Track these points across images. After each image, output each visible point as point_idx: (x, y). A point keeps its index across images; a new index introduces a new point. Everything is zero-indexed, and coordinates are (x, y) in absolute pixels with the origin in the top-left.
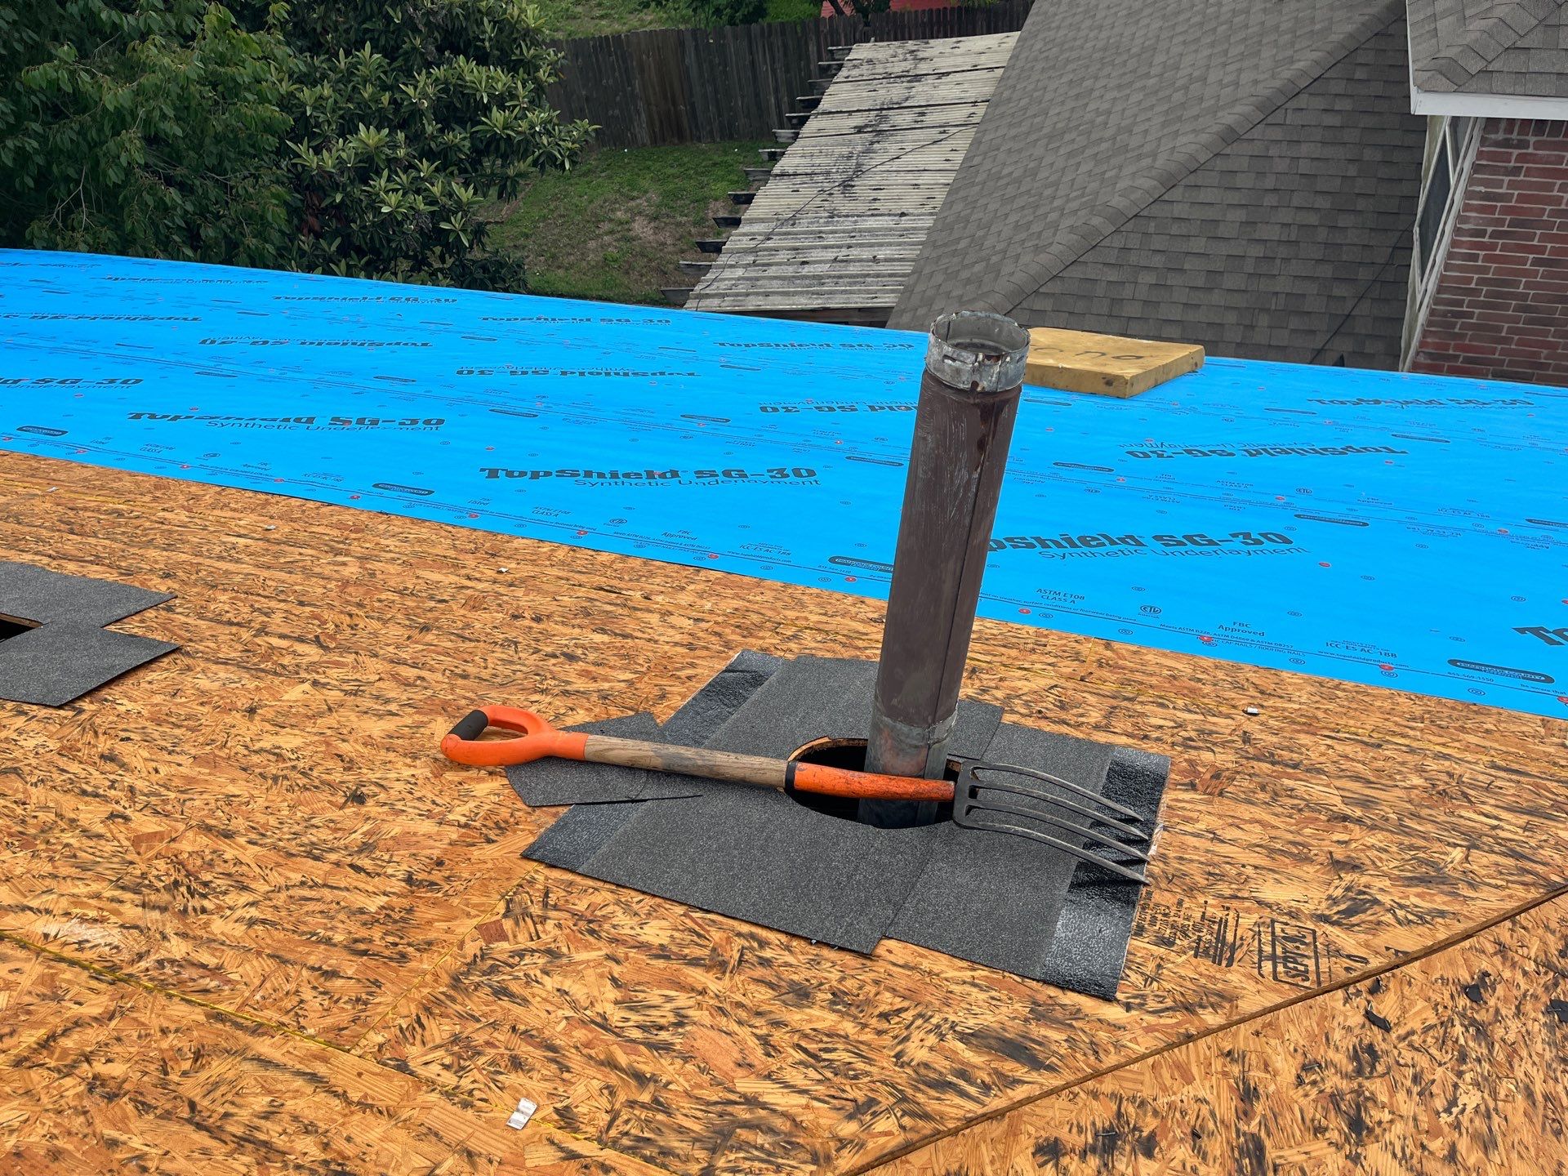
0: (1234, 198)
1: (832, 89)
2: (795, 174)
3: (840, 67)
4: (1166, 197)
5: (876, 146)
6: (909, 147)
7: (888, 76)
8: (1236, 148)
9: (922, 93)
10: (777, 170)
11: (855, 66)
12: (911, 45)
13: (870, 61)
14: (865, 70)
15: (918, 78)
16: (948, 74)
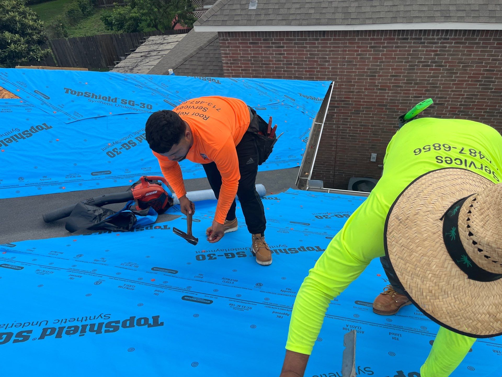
0: (200, 63)
1: (140, 47)
2: (120, 67)
3: (145, 42)
4: (184, 64)
5: (144, 60)
6: (151, 60)
7: (155, 44)
8: (202, 52)
9: (161, 47)
10: (116, 66)
11: (148, 42)
12: (165, 36)
13: (153, 40)
14: (150, 43)
15: (162, 44)
16: (170, 43)
